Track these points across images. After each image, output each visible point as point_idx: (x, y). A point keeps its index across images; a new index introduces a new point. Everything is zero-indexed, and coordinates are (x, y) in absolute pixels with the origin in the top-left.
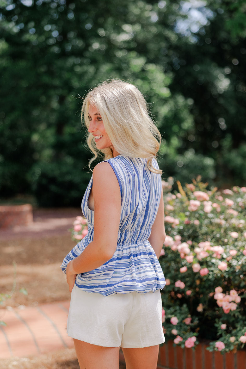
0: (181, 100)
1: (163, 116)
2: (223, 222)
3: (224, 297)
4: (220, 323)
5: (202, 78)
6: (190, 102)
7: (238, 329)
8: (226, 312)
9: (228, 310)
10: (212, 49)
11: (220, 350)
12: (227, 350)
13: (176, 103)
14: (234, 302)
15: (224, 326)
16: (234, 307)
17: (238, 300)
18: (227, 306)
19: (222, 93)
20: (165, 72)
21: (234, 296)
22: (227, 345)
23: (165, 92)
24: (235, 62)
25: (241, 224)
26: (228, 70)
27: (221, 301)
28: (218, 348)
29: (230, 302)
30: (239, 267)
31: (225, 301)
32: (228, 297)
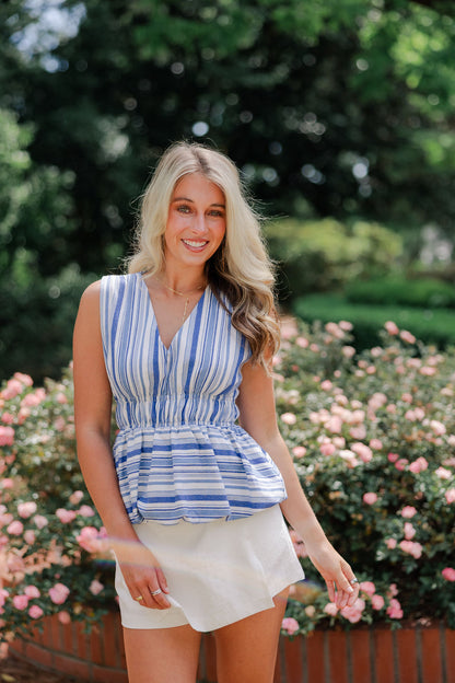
0: (52, 174)
1: (19, 204)
5: (80, 135)
6: (69, 178)
10: (92, 81)
11: (291, 633)
12: (304, 632)
13: (44, 179)
19: (114, 161)
22: (302, 623)
23: (21, 160)
24: (130, 103)
25: (292, 397)
26: (122, 121)
28: (287, 630)
29: (299, 544)
30: (312, 477)
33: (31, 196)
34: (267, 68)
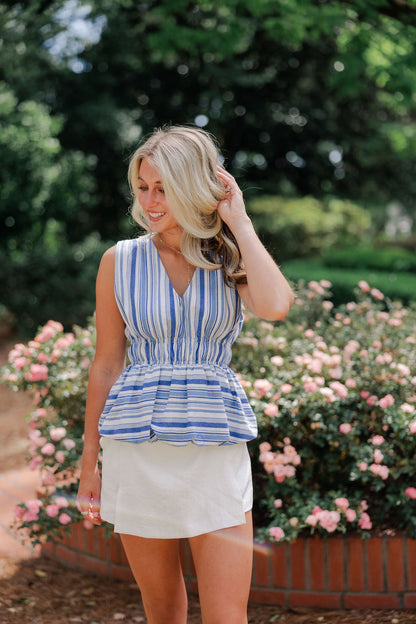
0: (78, 158)
1: (50, 182)
2: (254, 342)
3: (275, 457)
4: (272, 498)
5: (101, 125)
6: (92, 161)
7: (298, 505)
8: (280, 480)
9: (281, 478)
10: (111, 80)
11: (278, 540)
12: (288, 539)
13: (71, 162)
14: (291, 464)
15: (278, 503)
16: (291, 472)
17: (297, 460)
18: (281, 471)
20: (52, 114)
21: (291, 455)
22: (287, 532)
23: (52, 146)
24: (143, 99)
25: (280, 343)
26: (136, 113)
27: (271, 464)
28: (274, 537)
29: (285, 465)
30: (297, 410)
31: (277, 464)
32: (280, 457)
33: (61, 175)
34: (259, 69)
